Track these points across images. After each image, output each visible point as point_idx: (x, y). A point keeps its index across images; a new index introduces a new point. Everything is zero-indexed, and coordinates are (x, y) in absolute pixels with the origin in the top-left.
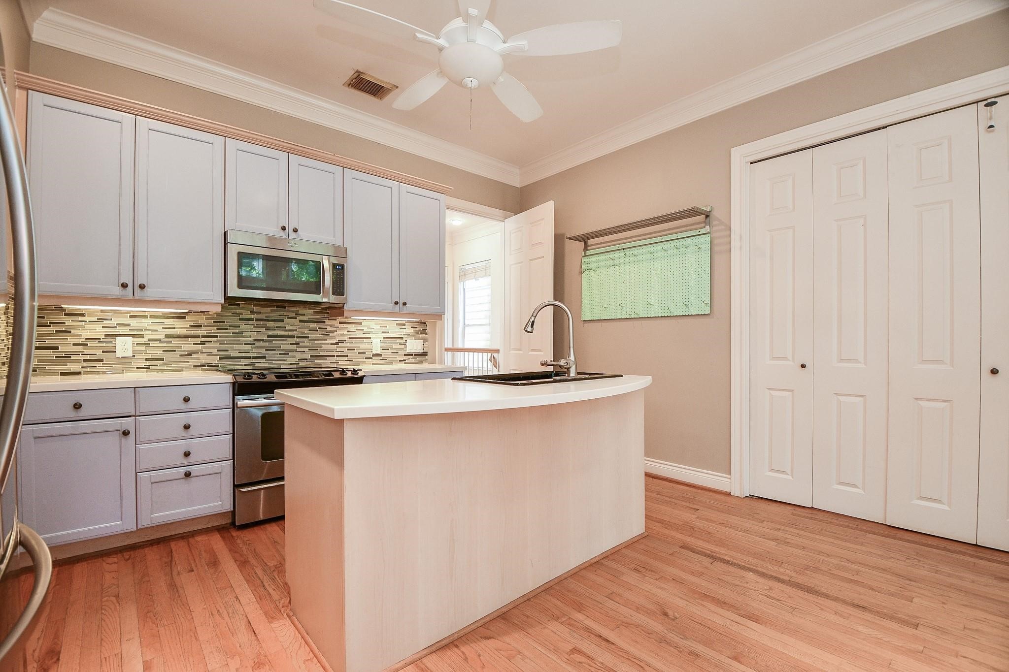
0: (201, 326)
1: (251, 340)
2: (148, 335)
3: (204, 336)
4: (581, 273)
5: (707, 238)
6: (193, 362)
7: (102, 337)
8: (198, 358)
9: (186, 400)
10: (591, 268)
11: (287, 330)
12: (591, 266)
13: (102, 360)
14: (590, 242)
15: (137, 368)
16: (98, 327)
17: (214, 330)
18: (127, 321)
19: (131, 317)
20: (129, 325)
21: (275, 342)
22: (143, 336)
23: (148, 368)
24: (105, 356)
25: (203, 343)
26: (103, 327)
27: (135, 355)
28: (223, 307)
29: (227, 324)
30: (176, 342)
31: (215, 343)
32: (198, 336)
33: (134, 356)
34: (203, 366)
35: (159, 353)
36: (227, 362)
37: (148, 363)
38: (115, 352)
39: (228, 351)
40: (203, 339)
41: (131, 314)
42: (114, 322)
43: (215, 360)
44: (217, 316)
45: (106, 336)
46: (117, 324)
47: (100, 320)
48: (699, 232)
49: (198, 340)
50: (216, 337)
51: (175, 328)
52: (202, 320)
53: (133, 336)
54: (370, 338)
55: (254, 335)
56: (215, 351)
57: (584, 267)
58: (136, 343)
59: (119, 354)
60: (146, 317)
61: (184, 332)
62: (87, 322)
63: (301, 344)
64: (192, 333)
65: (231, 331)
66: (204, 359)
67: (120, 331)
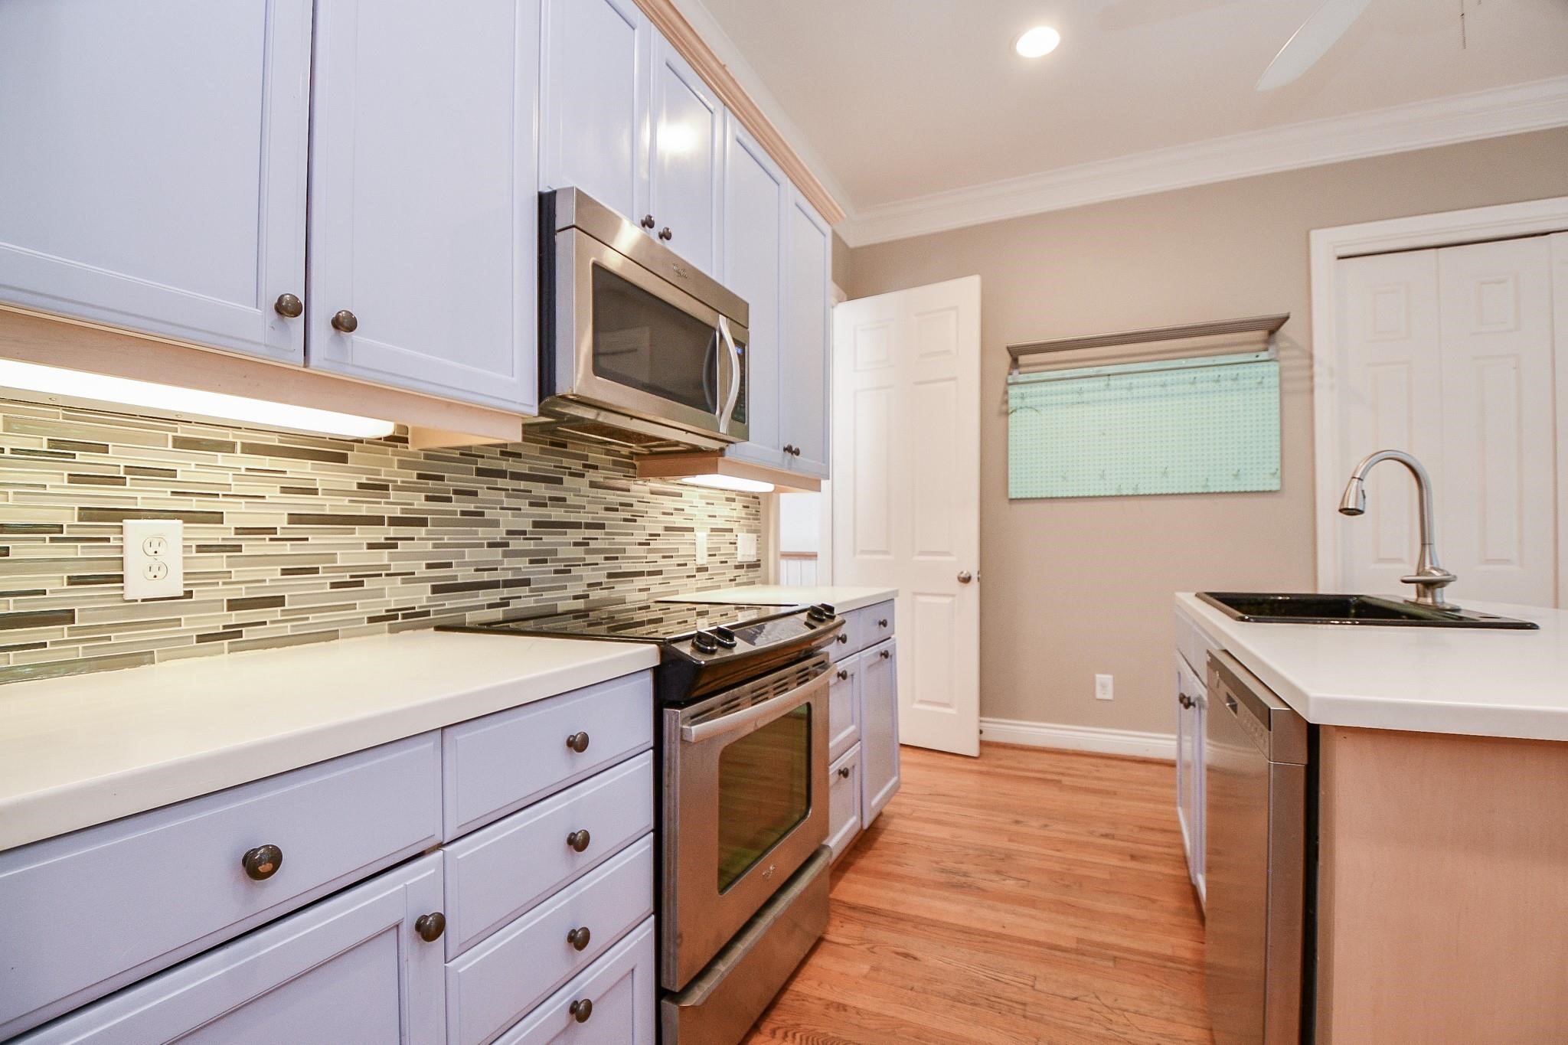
0: (386, 488)
1: (499, 534)
2: (238, 514)
3: (395, 521)
4: (1007, 414)
5: (1274, 367)
6: (366, 606)
7: (68, 518)
8: (379, 593)
9: (578, 744)
10: (1029, 405)
11: (569, 506)
12: (1028, 401)
13: (67, 617)
14: (1023, 359)
15: (201, 638)
16: (54, 477)
17: (419, 502)
18: (165, 457)
19: (181, 443)
20: (172, 473)
21: (549, 539)
22: (217, 517)
23: (232, 633)
24: (80, 599)
25: (390, 544)
26: (74, 478)
27: (194, 589)
28: (529, 430)
29: (450, 484)
30: (320, 540)
31: (421, 542)
32: (378, 521)
33: (189, 594)
34: (390, 616)
35: (270, 581)
36: (451, 602)
37: (235, 617)
38: (120, 579)
39: (449, 565)
40: (393, 532)
41: (179, 434)
42: (117, 459)
43: (420, 596)
44: (427, 457)
45: (87, 514)
46: (130, 470)
47: (61, 449)
48: (1257, 356)
49: (379, 534)
50: (422, 522)
51: (314, 491)
52: (389, 471)
53: (188, 517)
54: (692, 530)
55: (508, 521)
56: (420, 569)
57: (1013, 403)
58: (194, 544)
59: (136, 587)
60: (229, 447)
61: (343, 506)
62: (7, 453)
63: (593, 545)
64: (364, 510)
65: (457, 506)
66: (394, 595)
67: (139, 495)
